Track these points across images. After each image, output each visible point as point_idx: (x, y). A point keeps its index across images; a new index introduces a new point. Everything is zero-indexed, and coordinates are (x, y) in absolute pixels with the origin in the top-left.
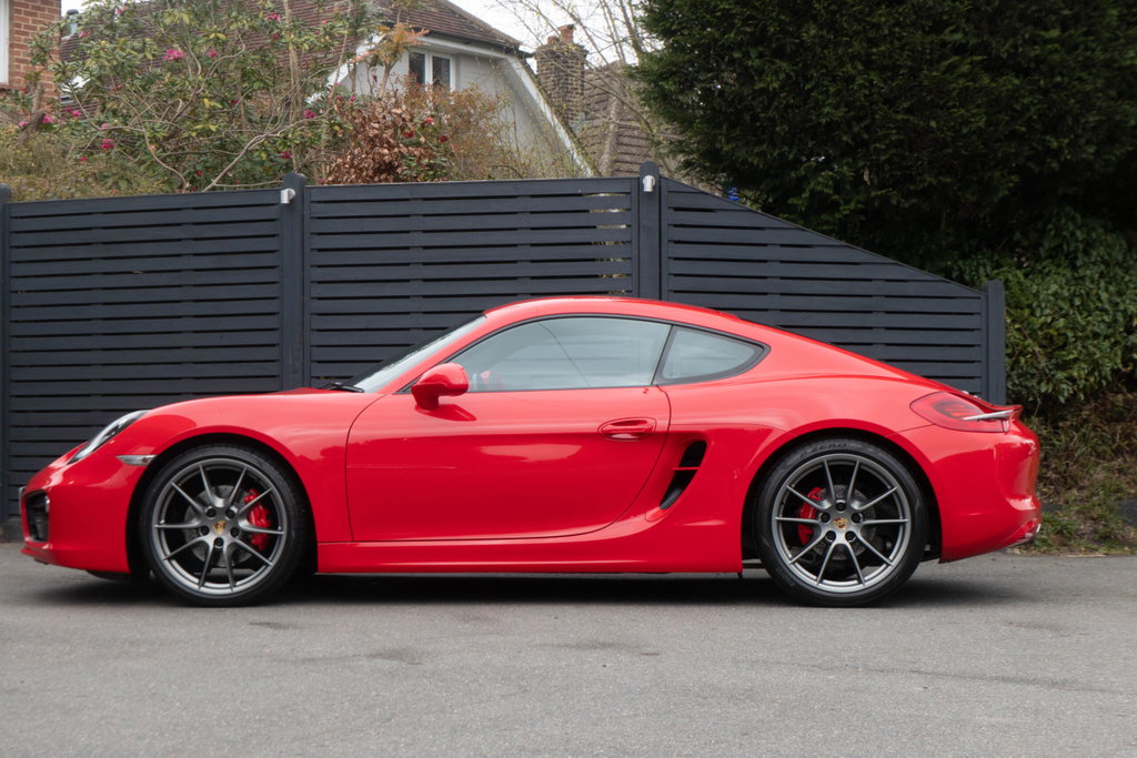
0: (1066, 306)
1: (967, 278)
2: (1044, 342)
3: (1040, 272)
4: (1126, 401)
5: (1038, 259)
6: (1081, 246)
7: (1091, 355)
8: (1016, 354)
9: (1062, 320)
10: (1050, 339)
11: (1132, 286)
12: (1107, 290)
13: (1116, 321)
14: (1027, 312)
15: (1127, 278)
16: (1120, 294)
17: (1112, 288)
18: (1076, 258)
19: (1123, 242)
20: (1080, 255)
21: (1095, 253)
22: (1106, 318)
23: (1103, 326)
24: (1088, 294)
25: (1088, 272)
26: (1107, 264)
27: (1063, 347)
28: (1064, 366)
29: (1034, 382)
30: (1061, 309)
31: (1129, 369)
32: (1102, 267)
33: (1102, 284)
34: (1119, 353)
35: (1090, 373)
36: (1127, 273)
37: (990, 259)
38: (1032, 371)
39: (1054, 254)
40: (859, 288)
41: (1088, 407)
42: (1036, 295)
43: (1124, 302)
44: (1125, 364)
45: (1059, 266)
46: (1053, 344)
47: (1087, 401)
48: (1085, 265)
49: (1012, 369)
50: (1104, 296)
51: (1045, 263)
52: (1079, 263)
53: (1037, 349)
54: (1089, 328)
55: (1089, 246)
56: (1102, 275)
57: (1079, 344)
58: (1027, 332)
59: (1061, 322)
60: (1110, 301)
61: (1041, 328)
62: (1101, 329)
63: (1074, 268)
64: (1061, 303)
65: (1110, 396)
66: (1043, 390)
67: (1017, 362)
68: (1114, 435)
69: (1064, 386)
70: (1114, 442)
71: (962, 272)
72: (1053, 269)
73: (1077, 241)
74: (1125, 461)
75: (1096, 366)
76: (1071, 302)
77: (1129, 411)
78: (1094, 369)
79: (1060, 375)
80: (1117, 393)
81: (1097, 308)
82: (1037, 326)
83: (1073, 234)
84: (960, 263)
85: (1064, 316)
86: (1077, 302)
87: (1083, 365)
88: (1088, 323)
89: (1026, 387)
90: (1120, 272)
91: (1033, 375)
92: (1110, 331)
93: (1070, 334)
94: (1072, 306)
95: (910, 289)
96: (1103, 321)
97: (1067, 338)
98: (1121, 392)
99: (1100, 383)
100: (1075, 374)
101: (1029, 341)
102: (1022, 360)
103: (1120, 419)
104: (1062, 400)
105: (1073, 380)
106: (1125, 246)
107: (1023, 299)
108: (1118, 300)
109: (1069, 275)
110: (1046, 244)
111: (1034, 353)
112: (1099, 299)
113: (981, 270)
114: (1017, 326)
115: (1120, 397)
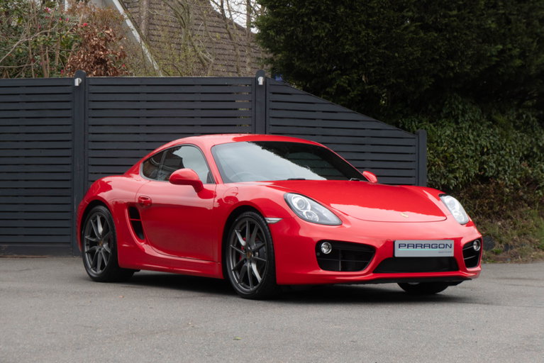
0: (454, 142)
1: (406, 127)
2: (443, 159)
3: (441, 125)
4: (481, 188)
5: (440, 118)
6: (460, 112)
7: (465, 166)
8: (431, 165)
9: (452, 149)
10: (446, 158)
11: (484, 132)
12: (472, 134)
13: (476, 149)
14: (435, 144)
15: (482, 128)
16: (478, 136)
17: (475, 133)
18: (458, 118)
19: (480, 110)
20: (460, 117)
21: (467, 116)
22: (472, 148)
23: (470, 152)
24: (464, 136)
25: (464, 125)
26: (473, 121)
27: (452, 162)
28: (452, 171)
29: (439, 179)
30: (451, 143)
31: (482, 173)
32: (470, 122)
33: (470, 131)
34: (478, 165)
35: (464, 175)
36: (481, 125)
37: (417, 118)
38: (438, 173)
39: (447, 116)
40: (359, 133)
41: (463, 191)
42: (440, 137)
43: (480, 140)
44: (480, 171)
45: (450, 122)
46: (448, 161)
47: (463, 189)
48: (463, 122)
49: (428, 172)
50: (471, 137)
51: (443, 120)
52: (460, 121)
53: (440, 162)
54: (464, 153)
55: (464, 112)
56: (470, 126)
57: (459, 160)
58: (436, 155)
59: (451, 149)
60: (474, 139)
61: (442, 153)
62: (470, 153)
63: (457, 123)
64: (451, 140)
65: (474, 186)
66: (443, 183)
67: (431, 169)
68: (475, 205)
69: (452, 181)
70: (475, 208)
71: (404, 124)
72: (447, 123)
73: (459, 110)
74: (480, 218)
75: (467, 171)
76: (456, 139)
77: (482, 193)
78: (466, 173)
79: (451, 176)
80: (476, 184)
81: (468, 143)
82: (440, 152)
83: (457, 106)
84: (403, 120)
85: (452, 147)
86: (459, 140)
87: (461, 171)
88: (464, 150)
89: (435, 181)
90: (478, 125)
91: (438, 176)
92: (474, 154)
93: (455, 156)
94: (456, 141)
95: (383, 133)
96: (471, 149)
97: (454, 157)
98: (478, 184)
99: (469, 180)
100: (458, 175)
101: (436, 159)
102: (433, 168)
103: (477, 197)
104: (451, 188)
105: (456, 178)
106: (481, 112)
107: (434, 138)
108: (478, 139)
109: (455, 126)
110: (444, 111)
111: (439, 165)
112: (469, 138)
113: (413, 123)
114: (431, 152)
115: (478, 186)
